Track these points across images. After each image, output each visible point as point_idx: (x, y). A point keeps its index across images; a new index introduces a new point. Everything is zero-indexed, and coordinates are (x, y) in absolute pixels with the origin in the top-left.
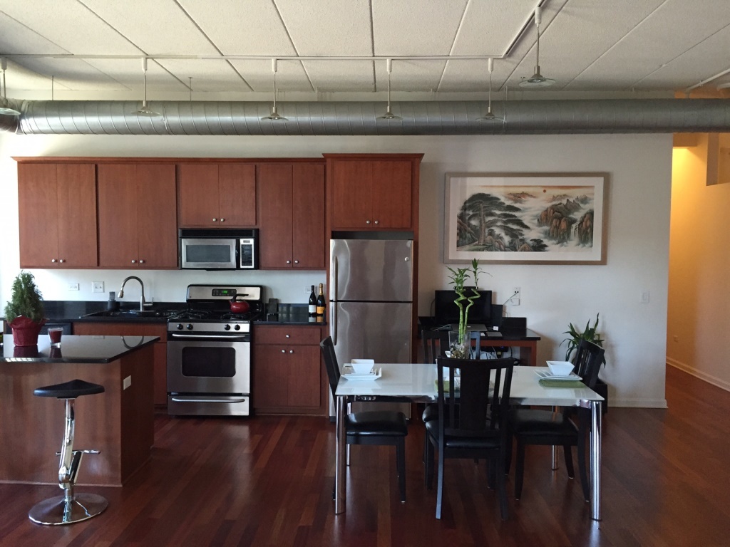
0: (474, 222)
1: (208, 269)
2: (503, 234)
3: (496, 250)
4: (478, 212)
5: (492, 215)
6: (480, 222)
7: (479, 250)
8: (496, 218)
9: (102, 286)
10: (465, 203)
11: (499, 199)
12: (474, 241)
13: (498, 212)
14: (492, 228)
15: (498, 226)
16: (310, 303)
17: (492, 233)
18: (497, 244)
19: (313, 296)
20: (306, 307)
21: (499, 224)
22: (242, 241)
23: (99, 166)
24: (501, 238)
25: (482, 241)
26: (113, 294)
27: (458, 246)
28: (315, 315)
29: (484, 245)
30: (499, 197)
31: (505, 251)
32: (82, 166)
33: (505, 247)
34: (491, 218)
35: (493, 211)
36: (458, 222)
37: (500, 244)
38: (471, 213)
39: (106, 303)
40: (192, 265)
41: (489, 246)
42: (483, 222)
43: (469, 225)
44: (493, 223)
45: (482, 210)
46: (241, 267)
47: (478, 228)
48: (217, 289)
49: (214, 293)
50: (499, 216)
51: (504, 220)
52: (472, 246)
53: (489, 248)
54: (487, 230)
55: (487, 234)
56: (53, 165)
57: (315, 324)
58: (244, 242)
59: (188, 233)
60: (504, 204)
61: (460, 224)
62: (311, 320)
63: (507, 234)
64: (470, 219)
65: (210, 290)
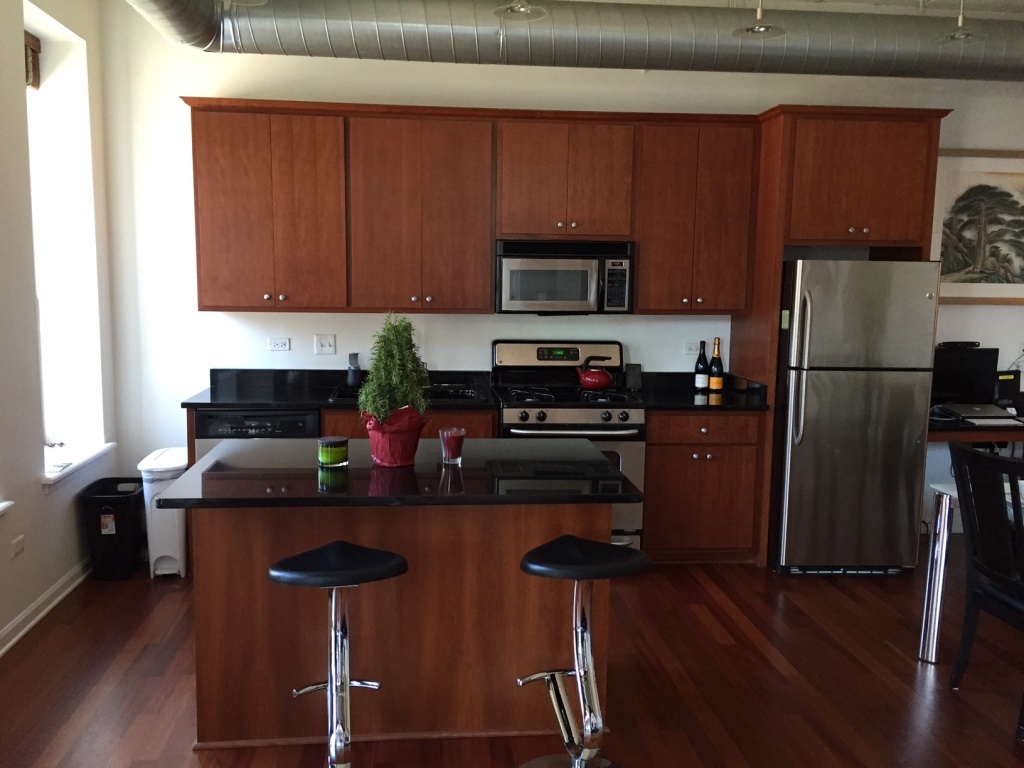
0: (969, 234)
1: (542, 313)
2: (1013, 255)
3: (1000, 282)
4: (976, 217)
5: (998, 222)
6: (979, 234)
7: (973, 281)
8: (1004, 227)
9: (332, 343)
10: (958, 201)
11: (1009, 195)
12: (967, 265)
13: (1008, 218)
14: (997, 244)
15: (1006, 242)
16: (698, 371)
17: (995, 253)
18: (1002, 271)
19: (702, 358)
20: (691, 377)
21: (1008, 237)
22: (609, 263)
23: (352, 120)
24: (1009, 261)
25: (979, 266)
26: (354, 357)
27: (942, 274)
28: (706, 391)
29: (981, 272)
30: (1012, 192)
31: (1014, 282)
32: (320, 120)
33: (1014, 276)
34: (996, 228)
35: (1000, 216)
36: (944, 233)
37: (1007, 270)
38: (965, 218)
39: (344, 373)
40: (518, 305)
41: (990, 274)
42: (983, 234)
43: (961, 238)
44: (999, 235)
45: (984, 213)
46: (606, 309)
47: (975, 243)
48: (546, 349)
49: (541, 355)
50: (1009, 224)
51: (1017, 230)
52: (961, 275)
53: (990, 277)
54: (988, 248)
55: (987, 254)
56: (263, 117)
57: (707, 408)
58: (613, 264)
59: (514, 248)
60: (1017, 203)
61: (948, 237)
62: (699, 400)
63: (1018, 255)
64: (963, 228)
65: (533, 349)
